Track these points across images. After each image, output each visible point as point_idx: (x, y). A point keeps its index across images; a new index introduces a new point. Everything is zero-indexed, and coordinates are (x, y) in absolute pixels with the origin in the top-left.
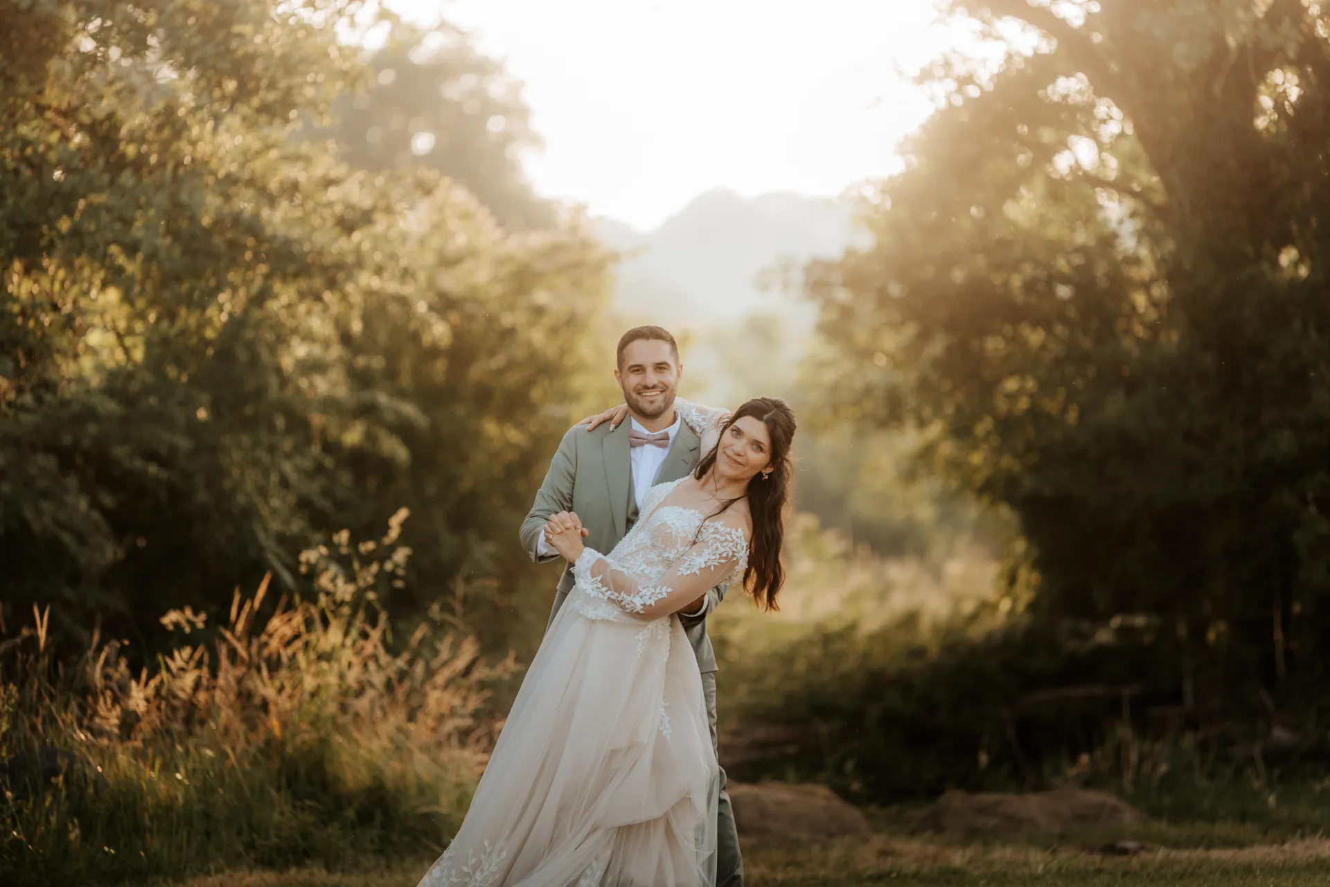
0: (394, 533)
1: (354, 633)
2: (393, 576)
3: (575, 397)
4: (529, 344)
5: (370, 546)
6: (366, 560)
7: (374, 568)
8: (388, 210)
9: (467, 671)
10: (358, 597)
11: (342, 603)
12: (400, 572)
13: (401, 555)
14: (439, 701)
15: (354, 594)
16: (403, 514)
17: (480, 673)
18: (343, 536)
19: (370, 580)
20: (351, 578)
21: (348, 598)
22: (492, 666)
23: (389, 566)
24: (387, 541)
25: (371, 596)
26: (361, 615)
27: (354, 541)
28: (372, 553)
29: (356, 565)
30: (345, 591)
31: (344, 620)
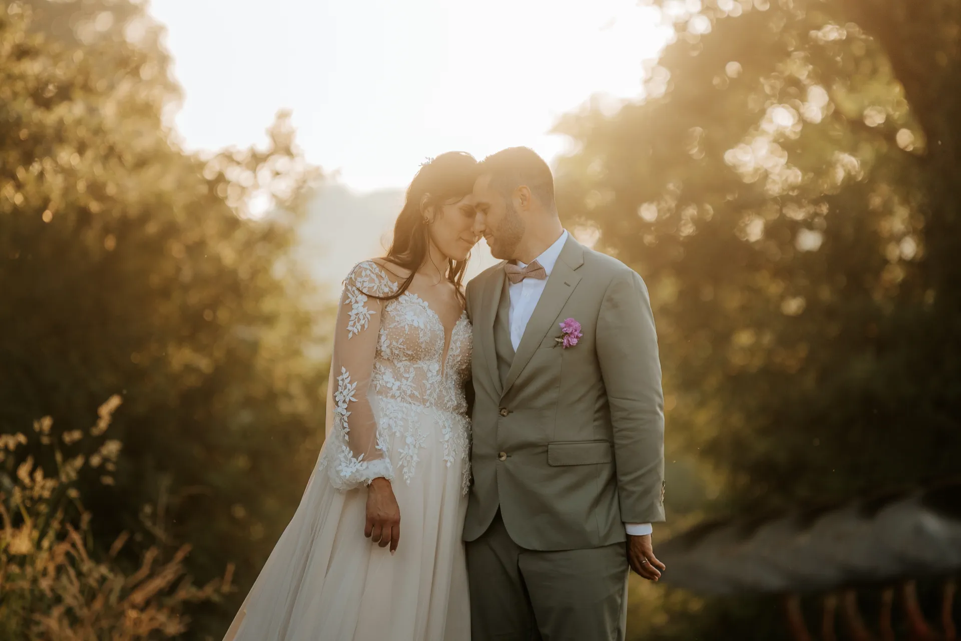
0: (103, 424)
1: (51, 534)
2: (101, 469)
3: (269, 320)
4: (217, 259)
5: (76, 435)
6: (70, 452)
7: (79, 462)
8: (87, 88)
9: (173, 588)
10: (59, 494)
11: (41, 499)
12: (110, 467)
13: (112, 448)
14: (137, 622)
15: (53, 490)
16: (114, 402)
17: (187, 592)
18: (47, 423)
19: (73, 475)
20: (51, 472)
21: (46, 494)
22: (199, 584)
23: (95, 461)
24: (95, 431)
25: (73, 493)
26: (59, 515)
27: (57, 429)
28: (76, 444)
29: (59, 457)
30: (43, 486)
31: (41, 521)
